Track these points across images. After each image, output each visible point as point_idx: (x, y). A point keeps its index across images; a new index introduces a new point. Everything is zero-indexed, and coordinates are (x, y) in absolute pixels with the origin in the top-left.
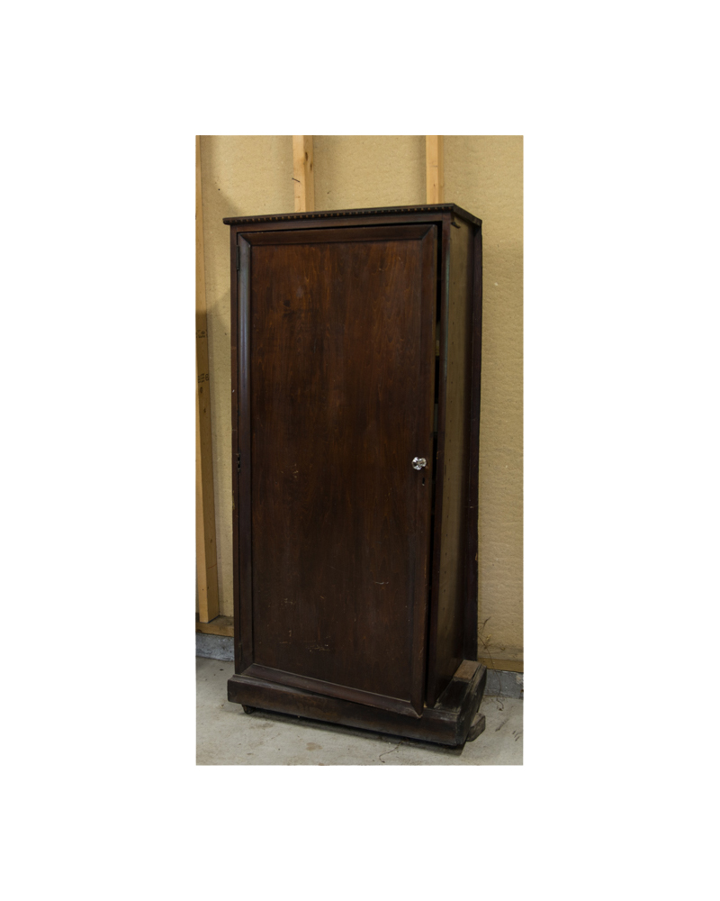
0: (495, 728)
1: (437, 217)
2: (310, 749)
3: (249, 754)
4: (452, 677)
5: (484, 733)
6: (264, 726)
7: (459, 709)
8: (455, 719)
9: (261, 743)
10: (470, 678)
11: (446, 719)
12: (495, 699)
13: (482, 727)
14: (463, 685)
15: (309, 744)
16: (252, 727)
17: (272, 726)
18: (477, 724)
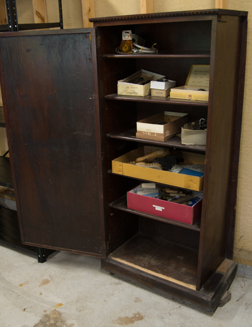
0: (237, 299)
1: (209, 18)
2: (136, 301)
3: (105, 301)
4: (215, 270)
5: (230, 302)
6: (117, 284)
7: (213, 294)
8: (210, 299)
9: (113, 295)
10: (225, 272)
11: (205, 299)
12: (241, 279)
13: (229, 298)
14: (220, 276)
15: (136, 298)
16: (111, 284)
17: (121, 284)
18: (226, 298)
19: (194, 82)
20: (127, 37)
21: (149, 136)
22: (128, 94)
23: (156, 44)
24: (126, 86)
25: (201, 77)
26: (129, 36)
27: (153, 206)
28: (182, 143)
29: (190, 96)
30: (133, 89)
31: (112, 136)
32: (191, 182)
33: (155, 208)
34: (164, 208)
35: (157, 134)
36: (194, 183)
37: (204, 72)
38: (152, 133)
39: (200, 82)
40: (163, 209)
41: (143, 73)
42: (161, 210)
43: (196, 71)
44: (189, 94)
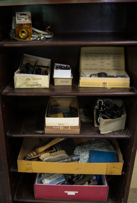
19: (87, 64)
20: (23, 20)
21: (62, 130)
22: (29, 87)
23: (49, 27)
24: (26, 78)
25: (94, 59)
26: (26, 19)
27: (65, 192)
28: (101, 133)
29: (105, 83)
30: (35, 81)
31: (14, 136)
32: (114, 169)
33: (67, 193)
34: (77, 192)
35: (71, 127)
36: (117, 169)
37: (95, 53)
38: (65, 127)
39: (94, 64)
40: (75, 193)
41: (26, 57)
42: (75, 194)
43: (85, 53)
44: (104, 82)
